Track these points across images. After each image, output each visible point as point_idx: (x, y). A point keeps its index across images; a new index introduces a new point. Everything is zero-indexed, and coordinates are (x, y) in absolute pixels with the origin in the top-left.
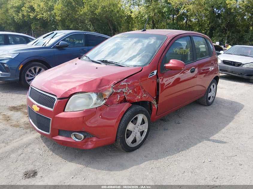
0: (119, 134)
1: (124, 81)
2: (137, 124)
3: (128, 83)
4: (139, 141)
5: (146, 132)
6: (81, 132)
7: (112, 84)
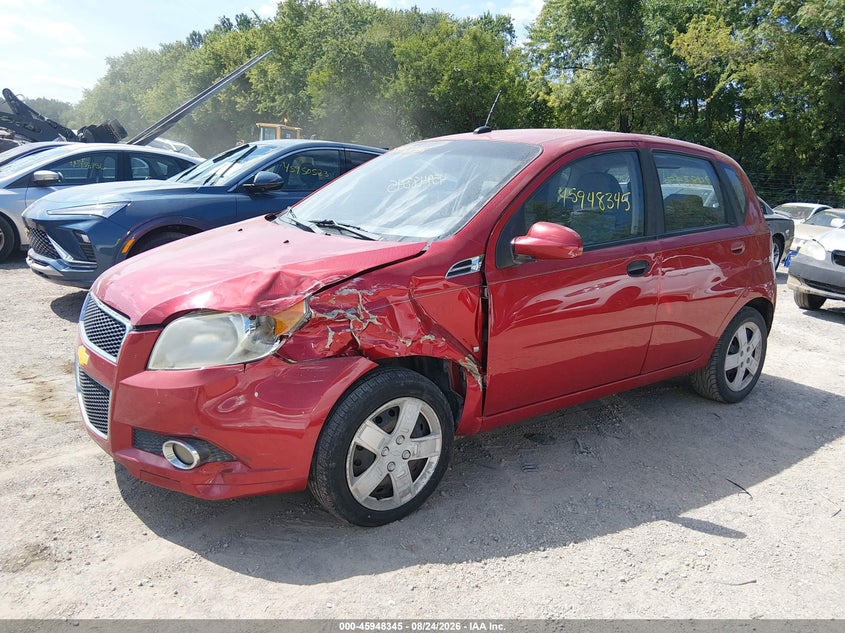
0: (322, 456)
1: (350, 284)
2: (398, 431)
3: (365, 292)
4: (405, 494)
5: (434, 465)
6: (190, 440)
7: (309, 291)
